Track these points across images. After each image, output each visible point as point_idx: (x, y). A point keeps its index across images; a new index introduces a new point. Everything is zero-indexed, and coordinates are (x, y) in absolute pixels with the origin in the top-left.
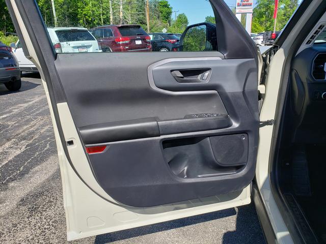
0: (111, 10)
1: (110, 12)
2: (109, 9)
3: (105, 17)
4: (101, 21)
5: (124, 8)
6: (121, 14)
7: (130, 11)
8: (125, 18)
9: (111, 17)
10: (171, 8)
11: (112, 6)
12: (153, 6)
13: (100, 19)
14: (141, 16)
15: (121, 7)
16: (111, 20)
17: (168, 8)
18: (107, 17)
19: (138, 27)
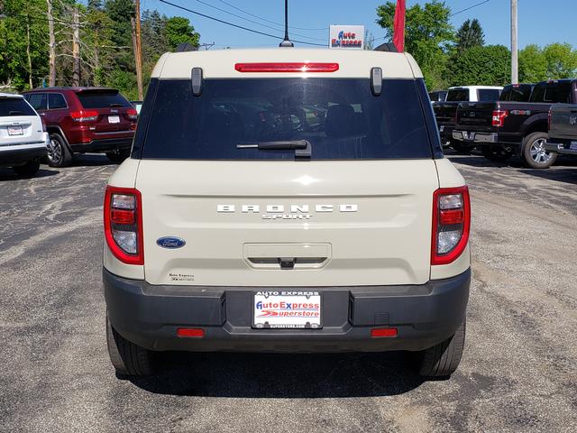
0: (52, 39)
1: (51, 45)
2: (47, 37)
3: (38, 55)
4: (26, 62)
5: (81, 37)
6: (76, 50)
7: (96, 44)
8: (85, 59)
9: (52, 56)
10: (198, 35)
11: (55, 31)
12: (152, 32)
13: (25, 59)
14: (124, 53)
15: (76, 34)
16: (52, 62)
17: (191, 35)
18: (42, 54)
19: (115, 92)
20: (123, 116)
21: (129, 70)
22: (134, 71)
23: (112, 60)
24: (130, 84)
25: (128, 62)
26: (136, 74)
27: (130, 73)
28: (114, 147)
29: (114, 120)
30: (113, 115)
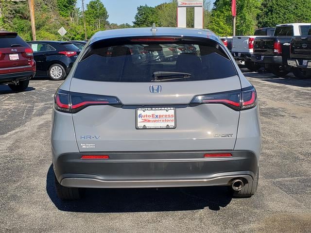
14: (21, 5)
19: (15, 35)
20: (22, 54)
21: (25, 18)
22: (28, 18)
23: (11, 11)
24: (26, 28)
25: (24, 12)
26: (30, 20)
27: (26, 21)
28: (15, 79)
29: (14, 57)
30: (13, 53)
